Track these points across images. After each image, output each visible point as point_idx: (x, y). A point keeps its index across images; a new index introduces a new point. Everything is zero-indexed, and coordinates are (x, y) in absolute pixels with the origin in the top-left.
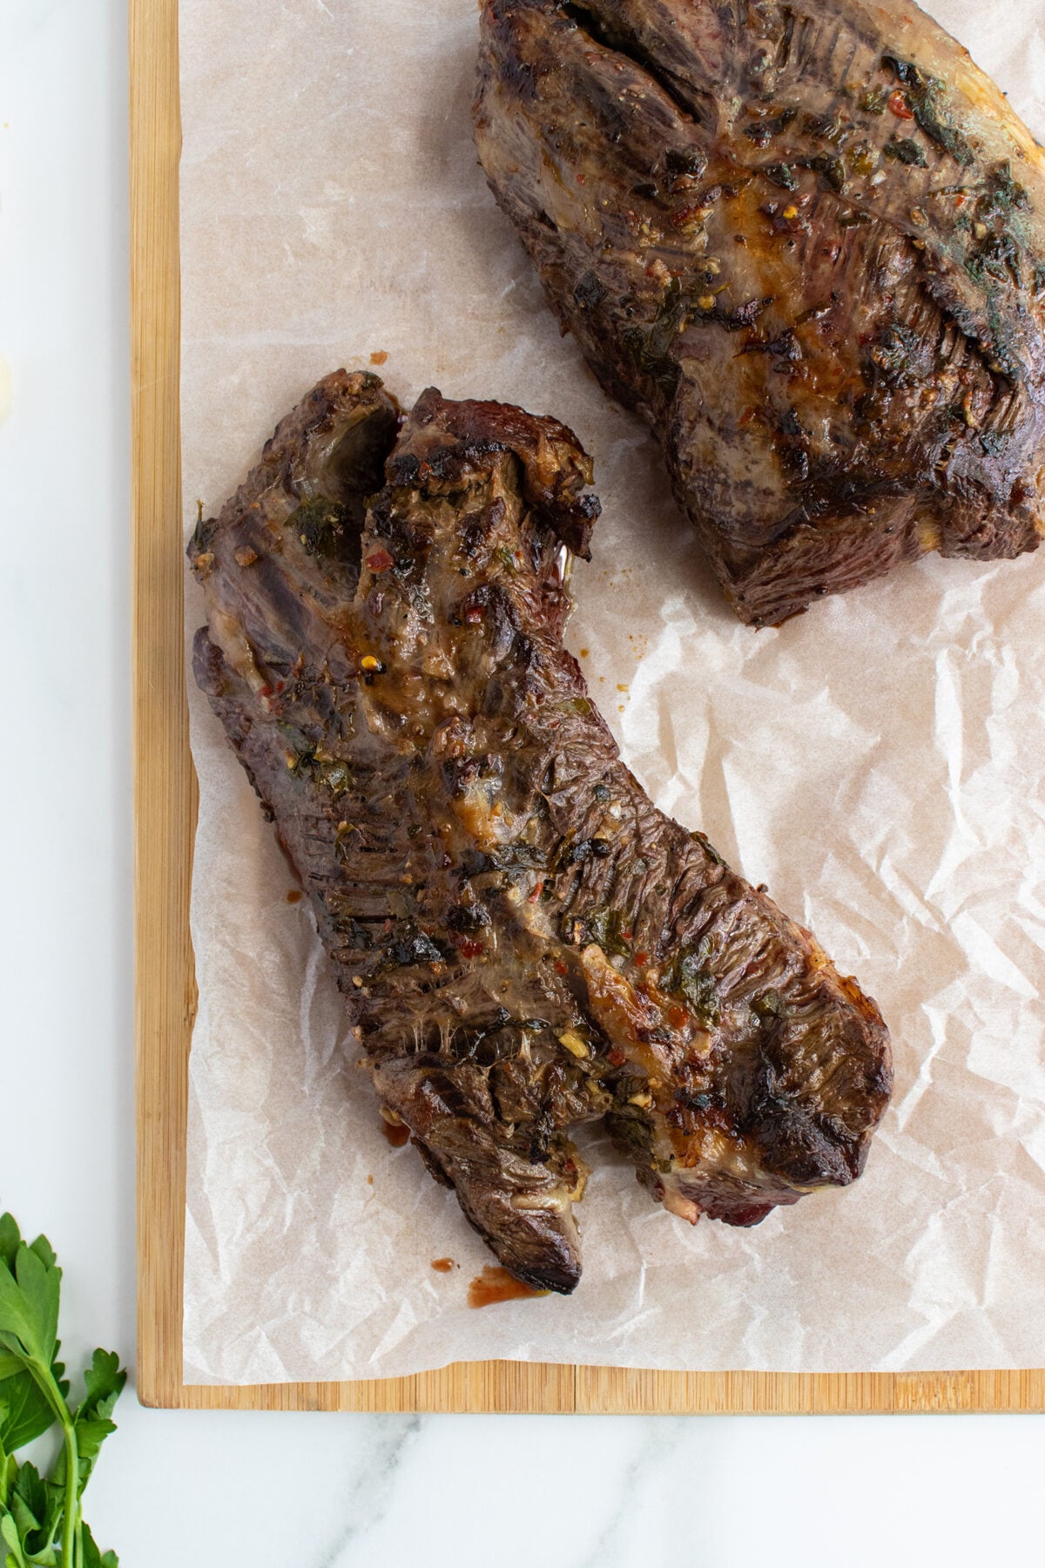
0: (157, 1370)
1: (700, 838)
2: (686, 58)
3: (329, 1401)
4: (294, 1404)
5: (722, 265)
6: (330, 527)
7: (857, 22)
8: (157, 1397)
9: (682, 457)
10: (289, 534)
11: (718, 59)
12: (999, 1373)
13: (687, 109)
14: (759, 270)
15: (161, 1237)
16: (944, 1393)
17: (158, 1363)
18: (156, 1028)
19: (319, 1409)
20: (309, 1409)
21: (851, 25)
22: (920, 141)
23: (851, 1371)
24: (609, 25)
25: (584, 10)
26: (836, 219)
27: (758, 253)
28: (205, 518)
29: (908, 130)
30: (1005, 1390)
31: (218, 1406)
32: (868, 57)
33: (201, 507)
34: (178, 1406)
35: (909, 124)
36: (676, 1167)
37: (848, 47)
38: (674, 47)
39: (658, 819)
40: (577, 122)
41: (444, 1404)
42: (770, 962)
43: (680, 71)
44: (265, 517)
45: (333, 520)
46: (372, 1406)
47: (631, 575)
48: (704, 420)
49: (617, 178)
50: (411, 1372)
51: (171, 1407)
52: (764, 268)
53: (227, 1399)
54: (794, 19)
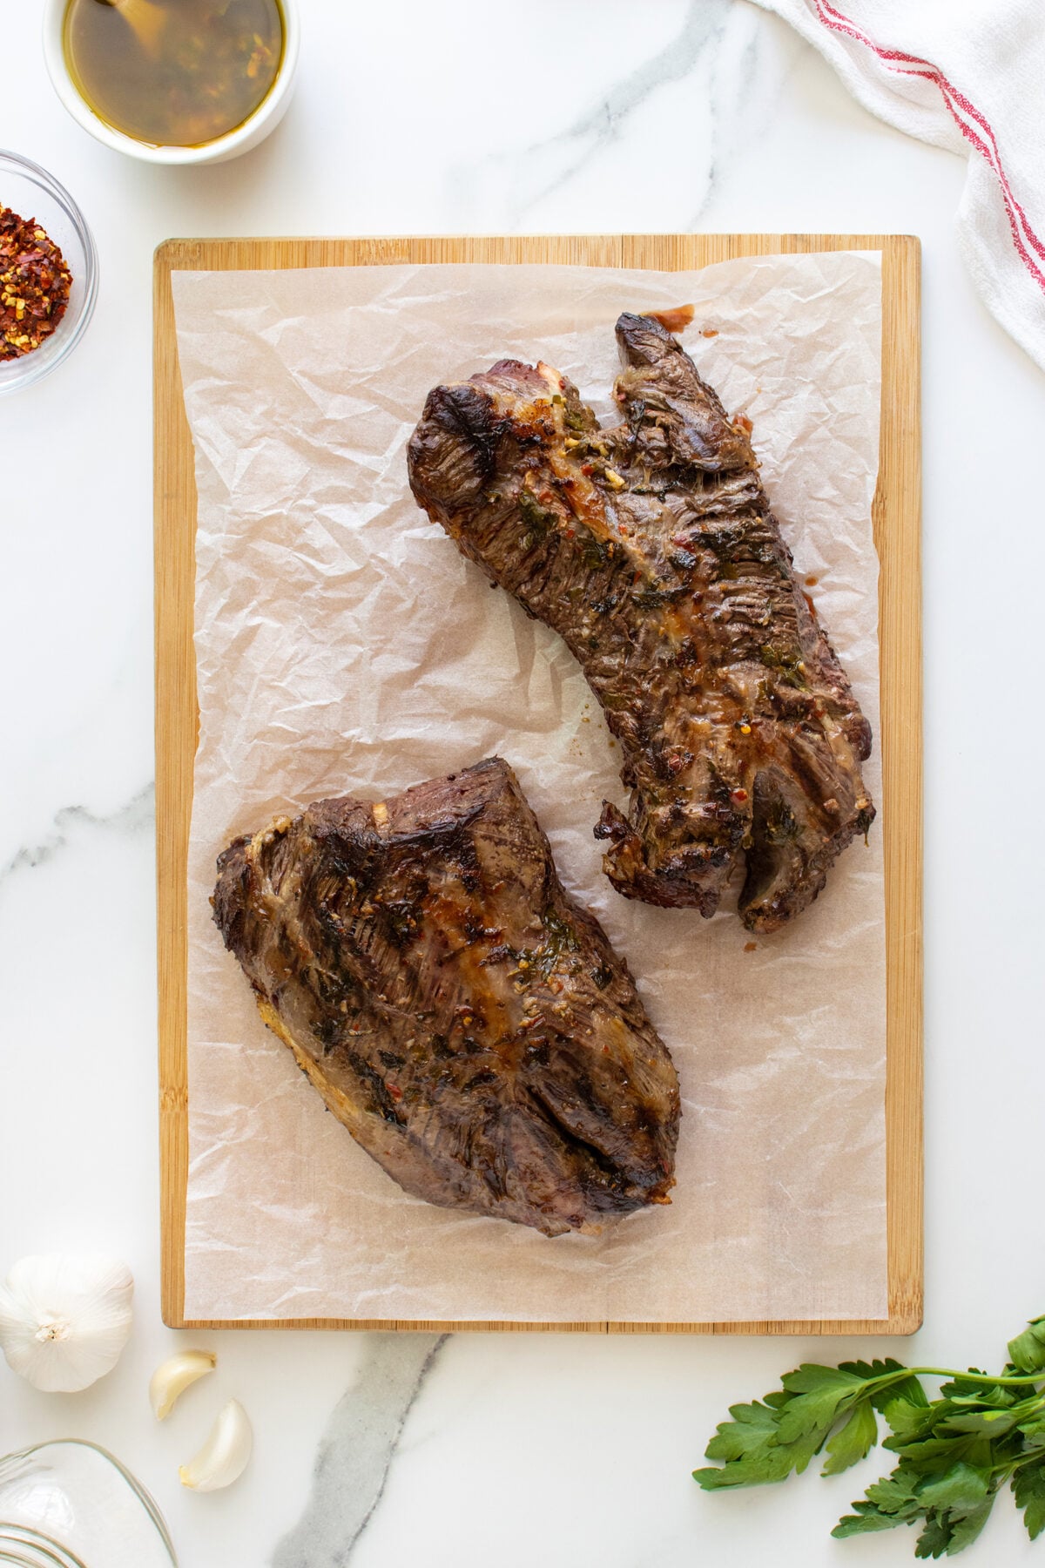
0: (906, 261)
1: (533, 615)
2: (535, 1131)
3: (788, 240)
4: (813, 240)
5: (512, 988)
6: (776, 824)
7: (422, 1154)
8: (906, 242)
9: (542, 864)
10: (802, 821)
11: (513, 1130)
12: (341, 264)
13: (536, 1097)
14: (489, 984)
15: (903, 350)
16: (377, 249)
17: (905, 266)
18: (905, 493)
19: (796, 235)
20: (802, 235)
21: (427, 1153)
22: (382, 1069)
23: (439, 265)
24: (588, 1160)
25: (604, 1171)
26: (437, 1017)
27: (488, 995)
28: (863, 835)
29: (391, 1077)
30: (337, 252)
31: (864, 236)
32: (414, 1127)
33: (866, 842)
34: (891, 236)
35: (389, 1081)
36: (550, 400)
37: (428, 1136)
38: (545, 1141)
39: (559, 627)
40: (607, 1086)
41: (711, 240)
42: (486, 533)
43: (538, 1122)
44: (819, 832)
45: (773, 830)
46: (759, 238)
47: (580, 797)
48: (527, 886)
49: (581, 1049)
50: (733, 261)
51: (896, 236)
52: (484, 985)
53: (858, 241)
54: (464, 1158)
